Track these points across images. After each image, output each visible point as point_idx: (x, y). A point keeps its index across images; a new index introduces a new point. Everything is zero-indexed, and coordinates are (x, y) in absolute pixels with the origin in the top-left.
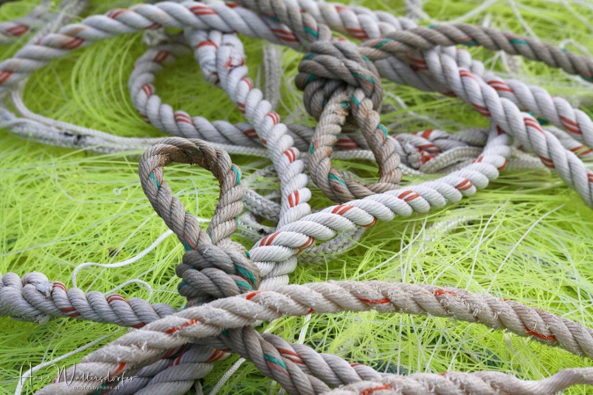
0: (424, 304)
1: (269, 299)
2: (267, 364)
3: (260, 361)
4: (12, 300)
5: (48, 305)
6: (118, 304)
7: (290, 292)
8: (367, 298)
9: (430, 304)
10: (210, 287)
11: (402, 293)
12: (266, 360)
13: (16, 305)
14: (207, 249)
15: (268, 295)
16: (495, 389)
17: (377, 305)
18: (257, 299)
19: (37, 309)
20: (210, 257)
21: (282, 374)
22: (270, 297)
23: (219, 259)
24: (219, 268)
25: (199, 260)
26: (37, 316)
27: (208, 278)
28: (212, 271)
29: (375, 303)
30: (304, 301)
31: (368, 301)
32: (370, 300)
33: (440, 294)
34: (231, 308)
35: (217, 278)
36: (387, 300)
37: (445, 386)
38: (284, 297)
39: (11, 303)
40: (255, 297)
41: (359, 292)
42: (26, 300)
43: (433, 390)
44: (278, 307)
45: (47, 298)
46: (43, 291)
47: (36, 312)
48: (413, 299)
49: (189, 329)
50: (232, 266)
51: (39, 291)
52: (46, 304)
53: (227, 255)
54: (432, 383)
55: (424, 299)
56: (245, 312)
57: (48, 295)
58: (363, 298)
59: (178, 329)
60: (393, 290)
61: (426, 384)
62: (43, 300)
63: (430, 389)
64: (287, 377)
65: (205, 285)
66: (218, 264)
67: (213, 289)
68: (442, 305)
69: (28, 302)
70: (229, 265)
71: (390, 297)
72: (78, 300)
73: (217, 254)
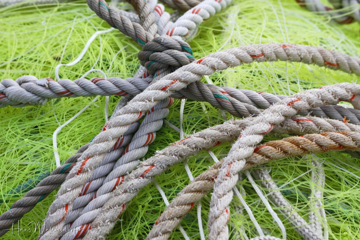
0: (279, 54)
1: (210, 62)
2: (217, 100)
3: (213, 99)
4: (21, 94)
5: (48, 92)
6: (103, 83)
7: (219, 56)
8: (255, 54)
9: (281, 53)
10: (172, 61)
11: (269, 49)
12: (215, 97)
13: (24, 97)
14: (163, 39)
15: (209, 60)
16: (348, 92)
17: (260, 58)
18: (204, 63)
19: (39, 96)
20: (167, 43)
21: (228, 104)
22: (210, 60)
23: (173, 43)
24: (173, 49)
25: (158, 46)
26: (39, 100)
27: (169, 56)
28: (171, 51)
29: (259, 57)
30: (227, 60)
31: (255, 56)
32: (257, 55)
33: (285, 47)
34: (193, 70)
35: (176, 55)
36: (263, 54)
37: (325, 94)
38: (217, 59)
39: (19, 96)
40: (202, 62)
41: (250, 51)
42: (30, 92)
43: (320, 98)
44: (216, 66)
45: (46, 88)
46: (43, 84)
47: (39, 98)
48: (274, 52)
49: (174, 86)
50: (180, 47)
51: (39, 85)
52: (47, 92)
53: (176, 41)
54: (319, 94)
55: (279, 51)
56: (200, 71)
57: (47, 86)
58: (253, 55)
59: (169, 86)
60: (265, 48)
61: (316, 95)
62: (44, 90)
63: (319, 97)
64: (231, 105)
65: (170, 60)
66: (173, 47)
67: (174, 61)
68: (287, 53)
69: (33, 93)
70: (179, 46)
71: (264, 52)
72: (72, 85)
73: (170, 41)
